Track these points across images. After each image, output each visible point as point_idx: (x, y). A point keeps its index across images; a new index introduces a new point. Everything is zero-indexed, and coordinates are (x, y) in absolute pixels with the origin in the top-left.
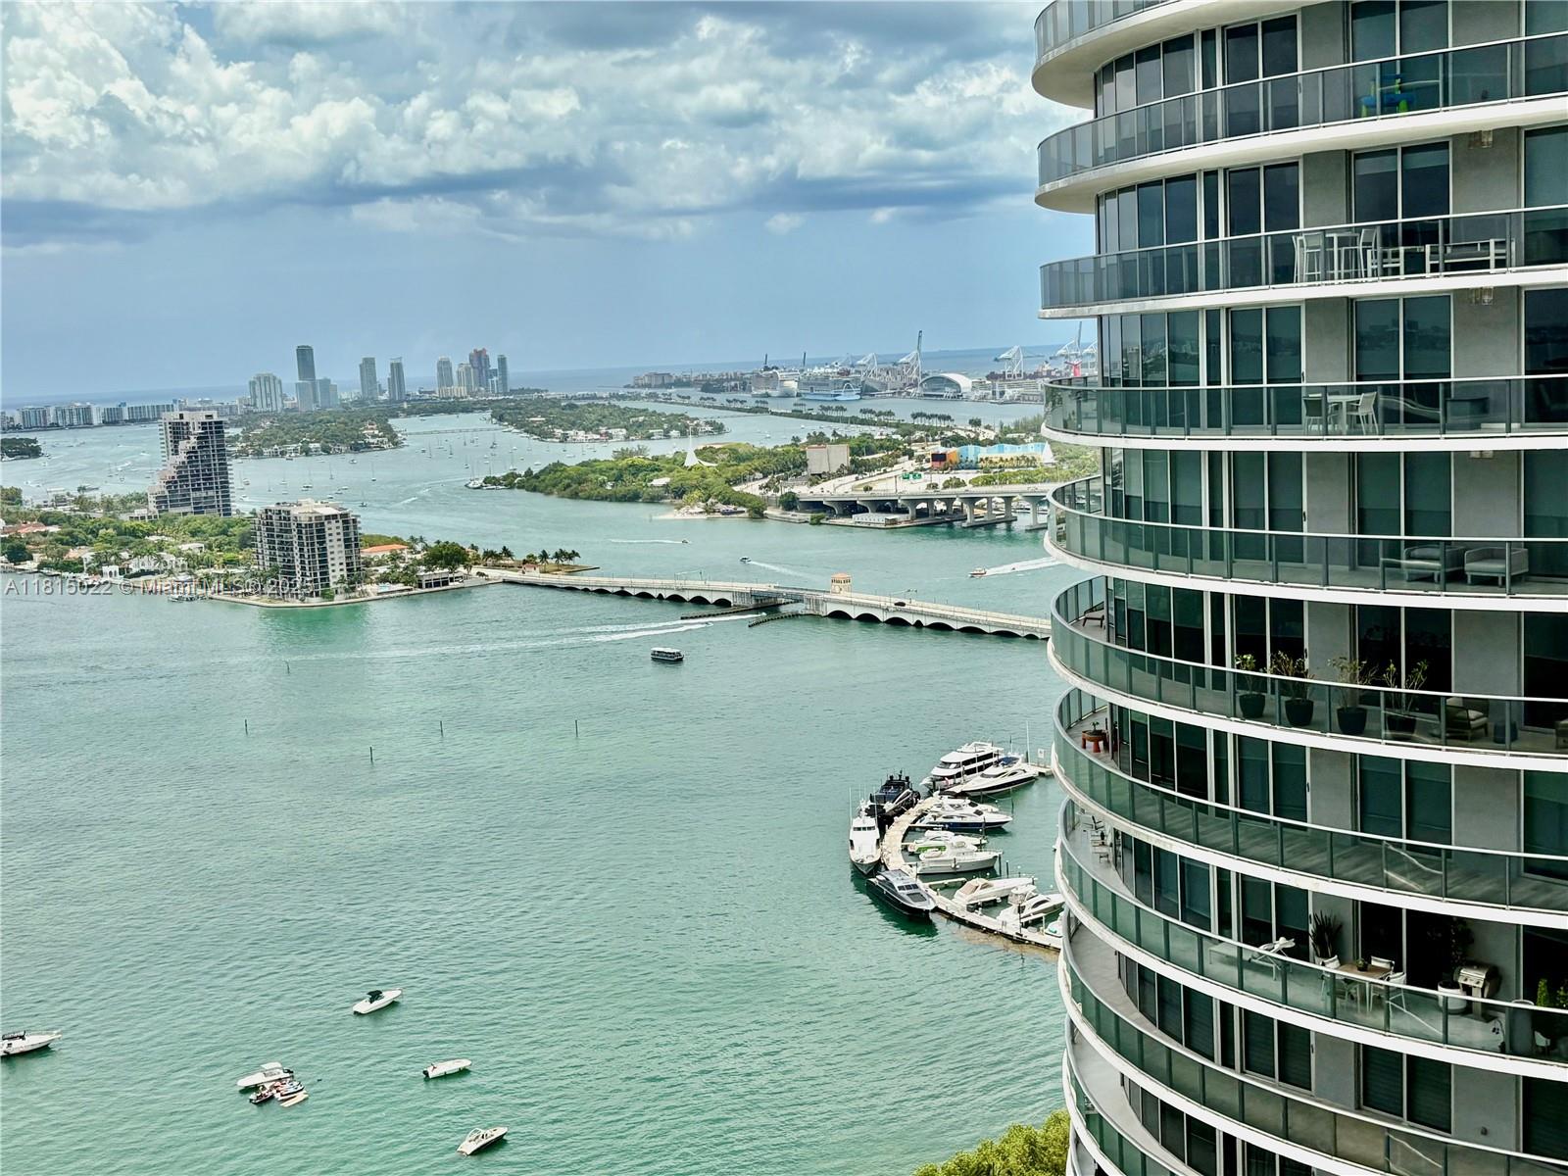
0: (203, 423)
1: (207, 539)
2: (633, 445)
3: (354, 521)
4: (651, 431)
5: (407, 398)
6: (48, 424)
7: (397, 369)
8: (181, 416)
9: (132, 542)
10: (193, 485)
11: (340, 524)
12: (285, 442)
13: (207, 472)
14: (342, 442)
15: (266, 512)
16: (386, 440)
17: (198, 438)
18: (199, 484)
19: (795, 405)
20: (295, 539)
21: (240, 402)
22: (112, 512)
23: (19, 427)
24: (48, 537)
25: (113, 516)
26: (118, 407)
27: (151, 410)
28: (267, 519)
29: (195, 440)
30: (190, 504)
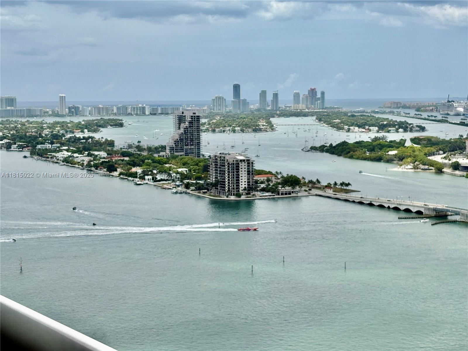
0: (192, 116)
1: (190, 167)
2: (380, 135)
3: (252, 163)
4: (389, 129)
5: (278, 109)
6: (128, 113)
7: (276, 96)
8: (183, 113)
9: (158, 166)
10: (185, 143)
11: (246, 164)
12: (225, 126)
13: (191, 138)
14: (250, 127)
15: (215, 157)
16: (268, 127)
17: (189, 123)
18: (188, 143)
19: (462, 119)
20: (227, 169)
21: (208, 108)
22: (151, 153)
23: (115, 114)
24: (124, 162)
25: (151, 155)
26: (156, 107)
27: (170, 109)
28: (215, 160)
29: (188, 124)
30: (183, 151)
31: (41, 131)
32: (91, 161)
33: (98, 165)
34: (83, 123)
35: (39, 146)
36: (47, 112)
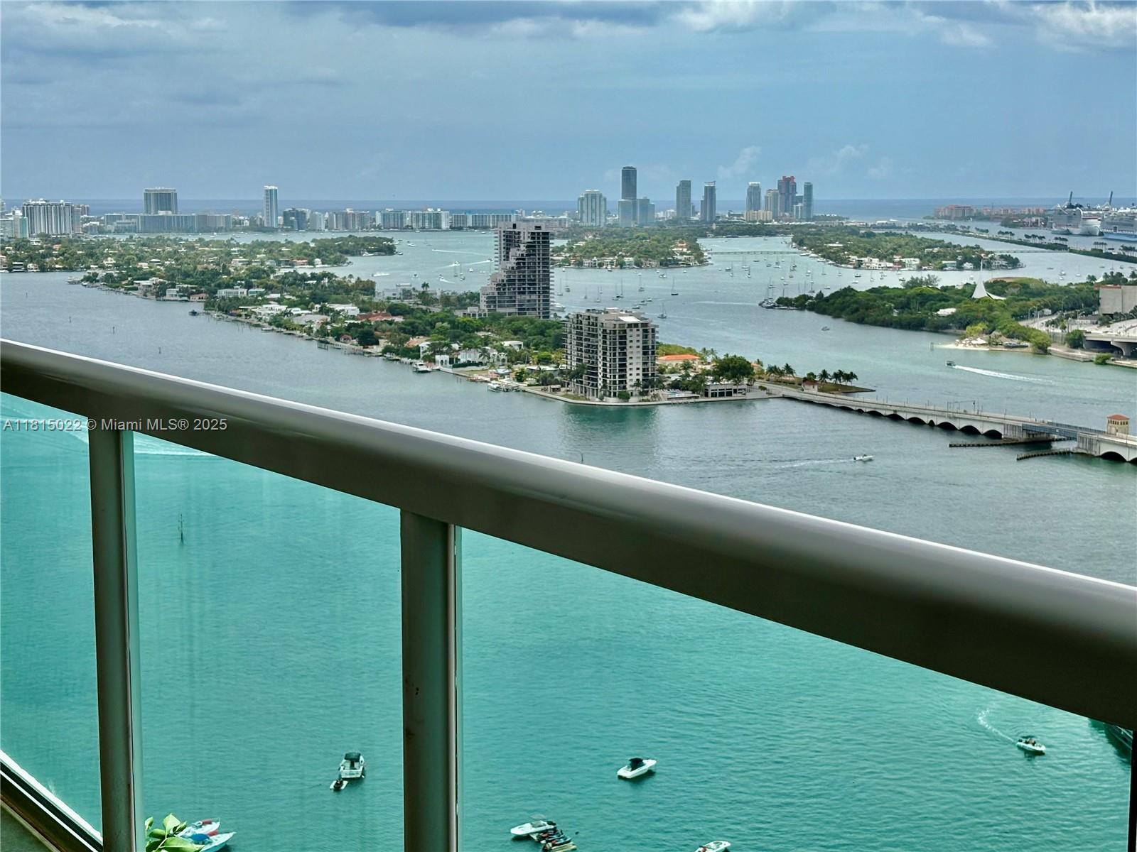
0: (533, 233)
1: (526, 338)
2: (923, 275)
3: (653, 331)
5: (714, 219)
6: (404, 225)
7: (710, 192)
8: (514, 226)
10: (519, 289)
11: (641, 332)
12: (603, 255)
13: (532, 278)
14: (653, 257)
15: (578, 317)
16: (692, 257)
17: (527, 247)
18: (524, 288)
20: (600, 343)
21: (569, 215)
22: (448, 308)
23: (379, 227)
24: (393, 325)
25: (449, 311)
26: (463, 214)
27: (491, 218)
28: (578, 323)
29: (525, 248)
30: (515, 305)
31: (225, 261)
32: (327, 323)
33: (340, 332)
34: (312, 245)
35: (222, 292)
36: (240, 222)
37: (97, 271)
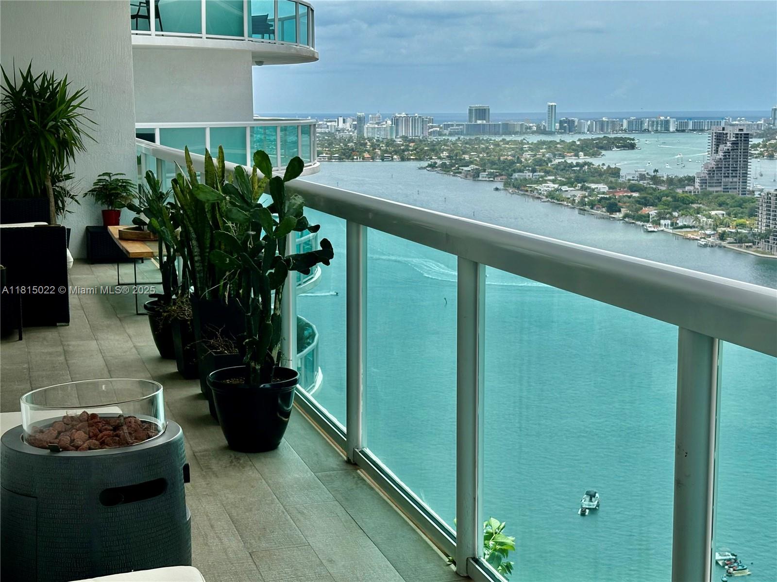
0: (737, 134)
1: (728, 209)
6: (643, 129)
8: (723, 129)
9: (681, 206)
10: (724, 174)
13: (735, 166)
17: (732, 144)
18: (728, 174)
21: (765, 122)
22: (672, 187)
23: (625, 130)
24: (631, 199)
25: (672, 189)
26: (686, 121)
27: (706, 123)
28: (767, 199)
29: (730, 145)
30: (721, 186)
31: (519, 154)
32: (585, 197)
33: (594, 203)
34: (578, 143)
35: (516, 175)
36: (530, 128)
37: (436, 161)
